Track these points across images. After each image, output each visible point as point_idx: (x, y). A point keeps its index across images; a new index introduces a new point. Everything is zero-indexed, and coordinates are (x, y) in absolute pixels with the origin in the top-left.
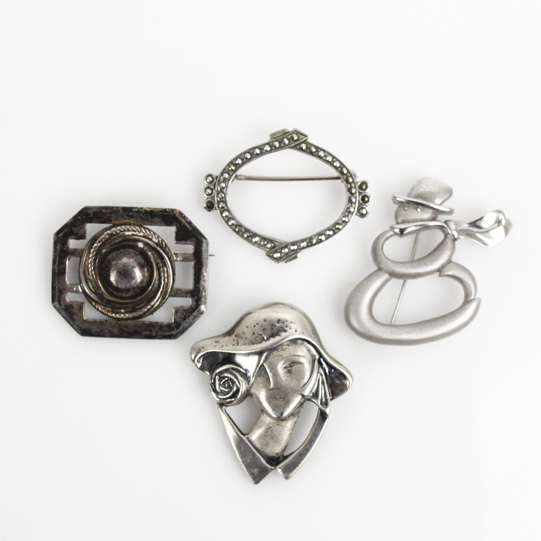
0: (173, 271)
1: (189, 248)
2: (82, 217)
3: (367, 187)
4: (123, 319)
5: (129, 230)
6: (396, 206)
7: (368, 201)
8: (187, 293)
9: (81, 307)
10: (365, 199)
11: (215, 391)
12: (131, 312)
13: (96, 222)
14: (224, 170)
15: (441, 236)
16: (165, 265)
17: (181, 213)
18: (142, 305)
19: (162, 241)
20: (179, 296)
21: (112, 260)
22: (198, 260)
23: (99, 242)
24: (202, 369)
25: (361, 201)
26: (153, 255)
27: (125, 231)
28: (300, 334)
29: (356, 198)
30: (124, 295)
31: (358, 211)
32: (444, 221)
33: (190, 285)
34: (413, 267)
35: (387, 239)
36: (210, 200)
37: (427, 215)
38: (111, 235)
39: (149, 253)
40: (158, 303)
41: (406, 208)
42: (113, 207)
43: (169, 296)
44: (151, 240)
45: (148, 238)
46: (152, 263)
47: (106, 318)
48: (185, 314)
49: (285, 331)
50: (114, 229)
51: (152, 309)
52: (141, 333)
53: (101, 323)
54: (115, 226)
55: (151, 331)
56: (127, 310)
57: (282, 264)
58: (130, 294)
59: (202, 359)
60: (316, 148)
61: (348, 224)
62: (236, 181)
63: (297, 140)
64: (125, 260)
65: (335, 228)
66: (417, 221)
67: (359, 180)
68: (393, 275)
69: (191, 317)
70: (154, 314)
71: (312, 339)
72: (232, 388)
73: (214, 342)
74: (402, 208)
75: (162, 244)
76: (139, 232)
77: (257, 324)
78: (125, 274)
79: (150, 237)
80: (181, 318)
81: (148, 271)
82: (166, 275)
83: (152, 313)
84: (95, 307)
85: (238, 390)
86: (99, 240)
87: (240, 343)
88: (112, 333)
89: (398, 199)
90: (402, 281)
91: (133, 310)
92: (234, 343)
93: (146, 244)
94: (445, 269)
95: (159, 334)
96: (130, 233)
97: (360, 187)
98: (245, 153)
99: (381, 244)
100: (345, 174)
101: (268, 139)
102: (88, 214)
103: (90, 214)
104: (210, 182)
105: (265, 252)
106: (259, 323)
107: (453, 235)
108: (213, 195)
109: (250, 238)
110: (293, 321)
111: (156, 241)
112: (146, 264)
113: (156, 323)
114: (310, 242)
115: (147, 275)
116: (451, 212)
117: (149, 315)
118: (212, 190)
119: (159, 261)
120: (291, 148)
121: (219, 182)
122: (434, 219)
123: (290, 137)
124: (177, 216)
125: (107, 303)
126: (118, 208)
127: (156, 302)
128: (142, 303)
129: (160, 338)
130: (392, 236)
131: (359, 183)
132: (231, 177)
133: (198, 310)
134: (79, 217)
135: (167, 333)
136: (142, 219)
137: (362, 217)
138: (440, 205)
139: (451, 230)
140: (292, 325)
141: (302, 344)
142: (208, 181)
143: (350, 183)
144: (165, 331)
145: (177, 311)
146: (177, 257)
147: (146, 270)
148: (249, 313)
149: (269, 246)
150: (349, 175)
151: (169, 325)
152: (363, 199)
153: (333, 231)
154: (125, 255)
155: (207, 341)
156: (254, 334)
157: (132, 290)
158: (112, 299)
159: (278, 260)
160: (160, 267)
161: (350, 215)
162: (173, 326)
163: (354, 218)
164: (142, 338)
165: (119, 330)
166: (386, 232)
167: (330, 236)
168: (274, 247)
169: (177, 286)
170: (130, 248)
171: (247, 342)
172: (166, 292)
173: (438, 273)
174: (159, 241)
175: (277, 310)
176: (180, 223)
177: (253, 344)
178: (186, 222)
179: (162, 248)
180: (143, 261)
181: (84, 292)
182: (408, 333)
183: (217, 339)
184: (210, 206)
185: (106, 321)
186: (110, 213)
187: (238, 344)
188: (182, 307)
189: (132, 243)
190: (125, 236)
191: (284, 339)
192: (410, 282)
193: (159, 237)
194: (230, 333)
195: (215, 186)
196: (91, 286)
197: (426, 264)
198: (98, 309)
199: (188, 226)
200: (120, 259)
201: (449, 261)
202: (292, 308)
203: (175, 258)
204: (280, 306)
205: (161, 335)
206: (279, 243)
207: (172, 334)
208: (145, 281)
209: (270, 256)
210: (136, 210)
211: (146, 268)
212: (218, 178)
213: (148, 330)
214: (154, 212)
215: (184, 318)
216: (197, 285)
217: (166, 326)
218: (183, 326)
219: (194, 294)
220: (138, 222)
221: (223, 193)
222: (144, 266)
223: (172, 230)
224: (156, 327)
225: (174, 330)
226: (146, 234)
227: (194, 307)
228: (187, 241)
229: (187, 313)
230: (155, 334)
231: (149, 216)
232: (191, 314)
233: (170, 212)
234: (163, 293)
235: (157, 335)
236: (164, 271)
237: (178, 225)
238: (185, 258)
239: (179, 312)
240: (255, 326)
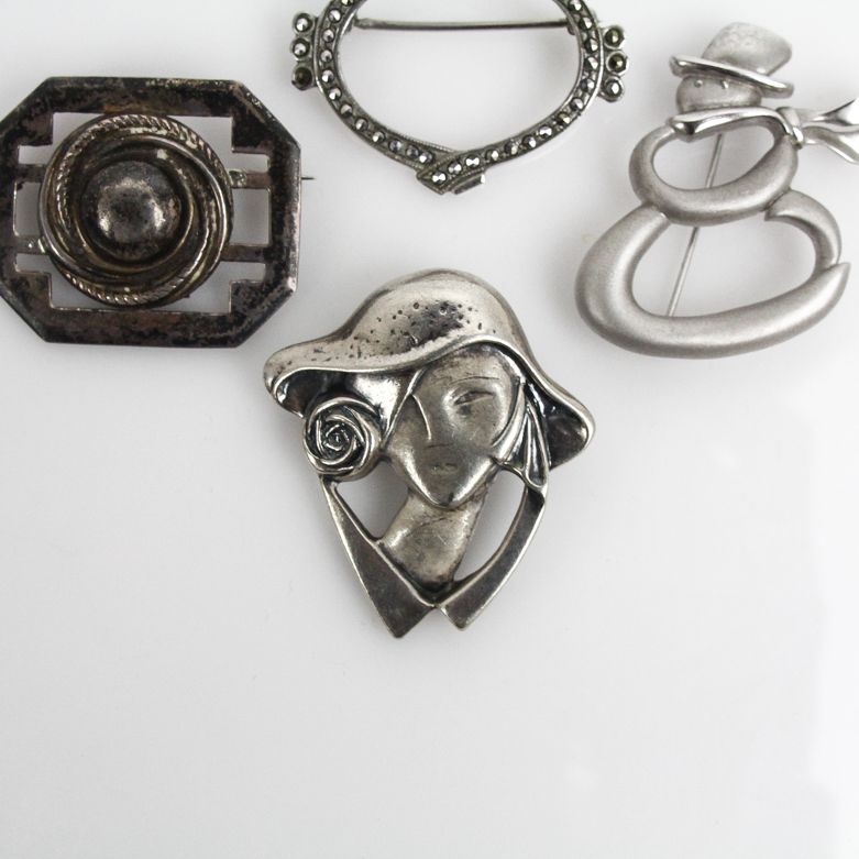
0: (229, 205)
1: (260, 162)
2: (43, 100)
3: (621, 38)
4: (127, 306)
5: (137, 124)
6: (679, 80)
7: (624, 68)
8: (257, 254)
9: (44, 282)
10: (616, 64)
11: (313, 449)
12: (143, 292)
13: (72, 111)
14: (332, 4)
15: (766, 140)
16: (211, 196)
17: (243, 89)
18: (166, 279)
19: (206, 145)
20: (242, 260)
21: (101, 183)
22: (281, 185)
23: (77, 147)
24: (286, 405)
25: (609, 69)
26: (187, 175)
27: (129, 125)
28: (487, 333)
29: (598, 60)
30: (127, 255)
31: (603, 87)
32: (775, 107)
33: (264, 240)
34: (714, 200)
35: (662, 143)
36: (303, 65)
37: (741, 95)
38: (100, 133)
39: (180, 172)
40: (198, 274)
41: (700, 82)
42: (106, 79)
43: (221, 259)
44: (183, 143)
45: (177, 141)
46: (184, 190)
47: (96, 305)
48: (253, 295)
49: (458, 326)
50: (107, 121)
51: (187, 286)
52: (165, 335)
53: (85, 314)
54: (109, 115)
55: (184, 330)
56: (136, 288)
57: (449, 196)
58: (138, 256)
59: (287, 385)
61: (583, 113)
62: (355, 29)
64: (127, 183)
65: (557, 122)
66: (722, 107)
67: (605, 23)
68: (674, 215)
69: (266, 302)
70: (192, 295)
71: (512, 343)
72: (349, 446)
73: (311, 352)
74: (691, 82)
75: (206, 152)
76: (159, 129)
77: (400, 312)
78: (130, 210)
79: (182, 138)
80: (245, 303)
81: (176, 206)
82: (214, 216)
83: (187, 294)
84: (70, 281)
85: (361, 448)
86: (77, 143)
87: (364, 352)
88: (108, 335)
89: (682, 63)
90: (690, 229)
91: (149, 287)
92: (351, 352)
93: (172, 152)
94: (779, 204)
95: (201, 336)
96: (140, 130)
97: (608, 38)
99: (649, 154)
100: (578, 12)
102: (56, 93)
103: (60, 93)
104: (306, 29)
105: (415, 173)
106: (404, 311)
107: (795, 137)
108: (310, 56)
109: (385, 144)
110: (475, 307)
111: (194, 146)
112: (173, 191)
113: (196, 314)
114: (506, 151)
115: (173, 213)
116: (788, 91)
117: (181, 297)
118: (307, 45)
119: (200, 187)
121: (322, 29)
122: (755, 104)
124: (235, 94)
125: (94, 275)
126: (115, 79)
127: (195, 269)
128: (165, 274)
129: (204, 346)
130: (670, 138)
131: (606, 31)
132: (346, 19)
133: (279, 286)
134: (38, 100)
135: (218, 335)
136: (165, 100)
137: (610, 101)
138: (768, 75)
139: (791, 127)
141: (492, 354)
142: (300, 27)
143: (587, 30)
144: (215, 331)
145: (237, 289)
146: (236, 181)
147: (171, 204)
148: (384, 292)
149: (423, 159)
150: (584, 13)
151: (222, 319)
152: (613, 63)
153: (553, 128)
154: (127, 173)
155: (297, 348)
156: (393, 332)
157: (142, 245)
158: (106, 265)
159: (439, 188)
160: (202, 199)
161: (587, 97)
162: (231, 319)
163: (594, 103)
164: (167, 345)
165: (122, 328)
166: (658, 130)
167: (546, 138)
168: (433, 161)
169: (233, 241)
170: (138, 160)
171: (378, 348)
172: (215, 251)
173: (763, 214)
174: (199, 147)
175: (440, 283)
176: (242, 109)
177: (392, 353)
178: (255, 107)
179: (205, 159)
180: (165, 186)
181: (49, 252)
182: (706, 332)
183: (317, 346)
184: (304, 80)
185: (95, 311)
186: (100, 91)
187: (360, 354)
188: (247, 281)
189: (144, 151)
190: (128, 134)
191: (455, 342)
192: (705, 232)
193: (198, 138)
194: (344, 332)
195: (313, 37)
196: (61, 239)
197: (740, 194)
198: (77, 287)
199: (258, 115)
200: (118, 182)
201: (786, 190)
202: (473, 281)
203: (232, 183)
204: (448, 275)
205: (206, 338)
206: (443, 154)
207: (228, 338)
208: (170, 227)
209: (425, 180)
210: (153, 83)
211: (171, 200)
212: (320, 20)
213: (179, 327)
214: (189, 87)
215: (251, 303)
216: (277, 237)
217: (217, 321)
218: (249, 319)
219: (272, 255)
220: (157, 108)
221: (330, 50)
222: (167, 195)
223: (225, 124)
224: (194, 323)
225: (231, 329)
226: (172, 132)
227: (271, 282)
228: (256, 146)
229: (257, 294)
230: (195, 336)
231: (179, 96)
232: (266, 296)
233: (221, 87)
234: (208, 252)
235: (198, 339)
236: (210, 208)
237: (238, 114)
238: (253, 182)
239: (242, 291)
240: (394, 318)
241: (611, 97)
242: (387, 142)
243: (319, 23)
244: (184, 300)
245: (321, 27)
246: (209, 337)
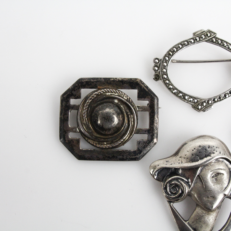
0: (137, 117)
1: (145, 103)
2: (79, 85)
4: (106, 148)
5: (109, 92)
8: (146, 131)
9: (78, 141)
12: (110, 144)
13: (87, 88)
14: (165, 55)
16: (132, 113)
17: (141, 81)
18: (117, 140)
19: (130, 98)
20: (141, 134)
21: (99, 110)
22: (152, 110)
23: (90, 99)
26: (124, 107)
27: (106, 92)
28: (222, 155)
30: (107, 132)
33: (147, 127)
36: (157, 73)
38: (97, 95)
39: (122, 106)
40: (127, 138)
42: (98, 78)
43: (134, 133)
44: (123, 97)
45: (121, 97)
46: (123, 112)
47: (94, 148)
48: (144, 144)
49: (214, 153)
50: (100, 91)
51: (124, 142)
52: (117, 157)
53: (91, 151)
54: (99, 89)
55: (123, 156)
56: (108, 143)
58: (110, 132)
59: (157, 172)
60: (222, 40)
63: (210, 36)
64: (107, 110)
69: (149, 147)
70: (125, 145)
73: (165, 162)
76: (115, 93)
77: (195, 149)
78: (108, 118)
79: (122, 96)
80: (142, 147)
81: (122, 117)
82: (132, 120)
83: (123, 144)
84: (87, 141)
86: (90, 98)
87: (183, 162)
88: (98, 157)
91: (112, 142)
92: (179, 162)
93: (119, 100)
95: (128, 157)
96: (109, 94)
98: (178, 44)
101: (192, 36)
102: (82, 83)
103: (84, 83)
105: (191, 106)
106: (196, 148)
108: (159, 71)
110: (218, 147)
111: (126, 98)
112: (120, 113)
113: (126, 151)
114: (219, 98)
115: (121, 119)
118: (158, 67)
119: (128, 111)
120: (206, 41)
123: (205, 34)
124: (138, 82)
125: (95, 139)
126: (101, 78)
127: (126, 137)
129: (129, 160)
132: (170, 59)
133: (152, 141)
134: (77, 85)
135: (134, 157)
136: (117, 85)
140: (217, 149)
141: (223, 161)
144: (132, 156)
145: (139, 143)
147: (121, 116)
148: (185, 144)
151: (135, 152)
154: (107, 107)
155: (160, 161)
156: (193, 155)
157: (112, 129)
158: (98, 136)
159: (199, 110)
160: (129, 115)
162: (137, 152)
164: (117, 160)
165: (103, 155)
168: (197, 102)
169: (138, 127)
170: (110, 103)
172: (133, 131)
174: (128, 99)
175: (207, 140)
176: (141, 87)
177: (193, 162)
178: (145, 86)
179: (130, 103)
180: (119, 111)
181: (80, 131)
183: (167, 160)
184: (157, 78)
185: (94, 150)
186: (96, 82)
187: (182, 162)
188: (143, 140)
189: (111, 100)
190: (106, 95)
191: (213, 158)
193: (127, 96)
195: (160, 65)
196: (85, 128)
198: (89, 143)
199: (146, 89)
200: (105, 110)
203: (138, 109)
205: (129, 158)
206: (200, 100)
207: (137, 158)
208: (120, 123)
209: (195, 108)
210: (113, 79)
211: (121, 115)
212: (162, 60)
213: (121, 155)
214: (124, 80)
215: (144, 147)
216: (152, 126)
217: (133, 152)
218: (143, 152)
219: (150, 132)
220: (114, 87)
221: (165, 69)
223: (135, 92)
224: (126, 153)
225: (138, 155)
226: (119, 94)
227: (150, 140)
228: (145, 98)
229: (145, 144)
230: (126, 157)
231: (121, 83)
232: (148, 145)
233: (134, 80)
234: (131, 131)
235: (127, 158)
236: (131, 117)
237: (139, 88)
238: (143, 109)
239: (141, 143)
240: (193, 150)
242: (182, 96)
243: (162, 61)
244: (123, 146)
245: (162, 62)
246: (130, 158)
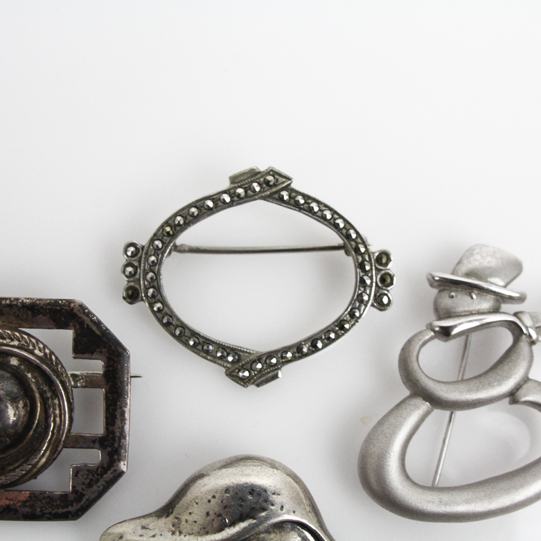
0: (70, 404)
1: (96, 366)
3: (389, 260)
6: (435, 291)
7: (392, 283)
8: (94, 442)
10: (386, 280)
14: (155, 235)
15: (507, 339)
16: (56, 394)
17: (82, 306)
18: (17, 465)
19: (52, 353)
20: (80, 448)
22: (114, 385)
25: (380, 285)
26: (35, 378)
28: (288, 513)
29: (371, 278)
31: (375, 299)
33: (100, 429)
35: (425, 343)
36: (132, 284)
37: (486, 304)
39: (29, 375)
40: (44, 460)
41: (453, 294)
43: (64, 447)
44: (32, 352)
45: (26, 350)
46: (32, 390)
48: (91, 477)
49: (264, 509)
51: (35, 470)
52: (16, 511)
55: (32, 506)
57: (252, 388)
60: (305, 196)
61: (360, 321)
62: (174, 253)
63: (275, 185)
65: (340, 327)
66: (471, 314)
67: (375, 248)
69: (102, 482)
70: (38, 477)
71: (309, 520)
73: (139, 528)
74: (445, 294)
75: (51, 359)
76: (12, 340)
77: (214, 497)
79: (31, 347)
80: (83, 483)
81: (25, 405)
82: (57, 412)
83: (35, 476)
87: (184, 531)
90: (448, 413)
92: (173, 530)
93: (23, 360)
94: (521, 392)
95: (46, 511)
97: (379, 260)
98: (190, 206)
99: (415, 354)
100: (354, 240)
101: (226, 185)
104: (134, 255)
105: (224, 370)
106: (217, 496)
107: (530, 336)
108: (137, 276)
109: (200, 347)
110: (278, 491)
111: (41, 354)
112: (19, 395)
113: (42, 493)
114: (299, 351)
115: (22, 413)
116: (521, 299)
117: (30, 479)
118: (135, 268)
119: (46, 388)
120: (264, 198)
121: (148, 255)
123: (262, 179)
124: (75, 311)
127: (40, 459)
128: (17, 461)
129: (49, 519)
131: (377, 254)
132: (167, 247)
133: (112, 469)
135: (61, 511)
136: (17, 316)
137: (381, 310)
138: (505, 287)
139: (527, 328)
140: (274, 498)
142: (129, 254)
143: (362, 254)
144: (58, 507)
145: (77, 472)
146: (76, 382)
147: (21, 404)
148: (200, 476)
149: (230, 359)
150: (359, 240)
151: (64, 497)
152: (383, 280)
153: (335, 332)
155: (127, 524)
156: (208, 514)
159: (244, 382)
160: (48, 399)
161: (363, 307)
162: (71, 497)
163: (369, 313)
164: (18, 519)
167: (331, 341)
168: (239, 360)
169: (74, 431)
171: (196, 528)
172: (58, 441)
174: (45, 354)
176: (82, 323)
178: (92, 321)
179: (50, 365)
180: (15, 390)
183: (144, 522)
184: (132, 296)
187: (180, 532)
188: (86, 465)
191: (261, 523)
192: (459, 415)
193: (45, 346)
195: (140, 262)
197: (490, 385)
199: (94, 328)
201: (526, 380)
203: (73, 384)
205: (50, 513)
206: (246, 354)
207: (69, 512)
208: (20, 423)
209: (233, 376)
210: (8, 302)
211: (21, 402)
212: (145, 248)
213: (27, 504)
214: (37, 305)
215: (89, 483)
216: (110, 428)
217: (59, 498)
218: (87, 497)
219: (106, 443)
220: (11, 323)
221: (154, 273)
222: (17, 397)
223: (68, 335)
224: (41, 501)
225: (72, 506)
226: (23, 342)
227: (105, 466)
228: (92, 353)
229: (93, 476)
230: (41, 511)
231: (30, 313)
232: (102, 477)
233: (64, 305)
234: (53, 441)
235: (44, 514)
236: (54, 405)
237: (78, 327)
238: (90, 382)
239: (81, 473)
240: (209, 501)
241: (381, 306)
242: (202, 346)
243: (145, 251)
244: (33, 481)
245: (146, 254)
246: (53, 512)
